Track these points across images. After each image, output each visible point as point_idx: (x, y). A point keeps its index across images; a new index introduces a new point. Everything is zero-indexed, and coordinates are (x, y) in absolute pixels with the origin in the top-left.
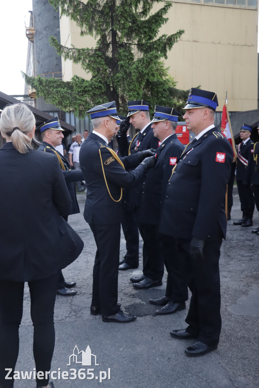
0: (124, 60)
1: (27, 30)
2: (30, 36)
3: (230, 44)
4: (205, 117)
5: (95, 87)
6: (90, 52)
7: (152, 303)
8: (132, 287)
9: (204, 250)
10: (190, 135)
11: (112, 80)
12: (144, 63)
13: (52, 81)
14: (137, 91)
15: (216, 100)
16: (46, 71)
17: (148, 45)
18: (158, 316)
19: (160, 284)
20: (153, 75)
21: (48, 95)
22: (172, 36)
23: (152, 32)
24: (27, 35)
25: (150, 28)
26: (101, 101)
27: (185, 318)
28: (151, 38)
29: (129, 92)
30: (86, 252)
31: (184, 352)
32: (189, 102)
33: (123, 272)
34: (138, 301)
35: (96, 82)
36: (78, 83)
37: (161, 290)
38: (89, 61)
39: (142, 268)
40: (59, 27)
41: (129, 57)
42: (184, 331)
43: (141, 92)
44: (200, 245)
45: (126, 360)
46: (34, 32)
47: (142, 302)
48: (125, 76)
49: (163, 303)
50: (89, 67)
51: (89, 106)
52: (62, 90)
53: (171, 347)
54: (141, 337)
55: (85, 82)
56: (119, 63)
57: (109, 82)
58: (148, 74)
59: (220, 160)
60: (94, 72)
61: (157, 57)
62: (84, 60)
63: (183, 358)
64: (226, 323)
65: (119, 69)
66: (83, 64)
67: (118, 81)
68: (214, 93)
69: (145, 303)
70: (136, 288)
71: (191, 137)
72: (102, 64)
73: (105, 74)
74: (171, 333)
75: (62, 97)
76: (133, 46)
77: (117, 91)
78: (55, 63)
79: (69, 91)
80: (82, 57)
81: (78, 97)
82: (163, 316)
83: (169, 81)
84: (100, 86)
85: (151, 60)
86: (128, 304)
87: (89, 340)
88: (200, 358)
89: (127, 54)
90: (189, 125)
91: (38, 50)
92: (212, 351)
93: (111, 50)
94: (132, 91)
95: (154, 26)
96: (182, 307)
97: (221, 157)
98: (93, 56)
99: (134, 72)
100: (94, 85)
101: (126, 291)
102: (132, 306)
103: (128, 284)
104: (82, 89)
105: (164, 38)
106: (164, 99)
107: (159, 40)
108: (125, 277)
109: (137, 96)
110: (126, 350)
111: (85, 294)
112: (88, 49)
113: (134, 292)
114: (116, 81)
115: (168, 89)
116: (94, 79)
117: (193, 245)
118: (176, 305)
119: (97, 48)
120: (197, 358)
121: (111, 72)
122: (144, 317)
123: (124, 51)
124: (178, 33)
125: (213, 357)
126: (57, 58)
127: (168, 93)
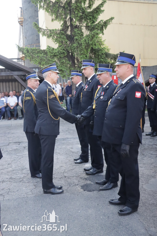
0: (77, 36)
1: (19, 19)
2: (20, 23)
3: (142, 25)
4: (128, 70)
5: (61, 53)
6: (57, 31)
7: (97, 183)
8: (85, 174)
9: (129, 151)
10: (119, 81)
11: (71, 48)
12: (89, 37)
13: (34, 49)
14: (85, 55)
15: (134, 60)
16: (30, 43)
17: (92, 26)
18: (101, 191)
19: (102, 172)
20: (95, 45)
21: (32, 59)
22: (107, 21)
23: (94, 19)
24: (19, 21)
25: (93, 17)
26: (64, 61)
27: (118, 192)
28: (94, 22)
29: (80, 55)
30: (57, 153)
31: (117, 213)
32: (118, 60)
33: (80, 164)
34: (89, 182)
35: (61, 50)
36: (50, 50)
37: (102, 176)
38: (57, 37)
39: (91, 163)
40: (38, 16)
41: (81, 34)
42: (117, 200)
43: (88, 55)
44: (127, 148)
45: (82, 218)
46: (23, 20)
47: (91, 183)
48: (78, 46)
49: (104, 183)
50: (56, 40)
51: (57, 64)
52: (41, 55)
53: (109, 210)
54: (91, 204)
55: (54, 50)
56: (75, 38)
57: (69, 49)
58: (92, 44)
59: (138, 97)
60: (60, 43)
61: (97, 34)
62: (54, 36)
63: (117, 217)
64: (142, 195)
65: (75, 41)
66: (53, 39)
67: (74, 49)
68: (133, 55)
69: (93, 183)
70: (87, 174)
71: (119, 82)
72: (65, 39)
73: (66, 45)
74: (109, 202)
75: (41, 60)
76: (83, 27)
77: (74, 55)
78: (36, 38)
79: (45, 56)
80: (52, 35)
81: (50, 59)
82: (104, 191)
83: (105, 48)
84: (64, 52)
85: (94, 36)
86: (83, 184)
87: (60, 206)
88: (127, 216)
89: (80, 32)
90: (118, 74)
91: (26, 31)
92: (134, 212)
93: (70, 30)
94: (83, 55)
95: (95, 15)
96: (116, 186)
97: (138, 95)
98: (59, 34)
99: (84, 43)
100: (60, 52)
101: (82, 176)
102: (85, 185)
103: (83, 172)
104: (53, 54)
105: (101, 22)
106: (102, 60)
107: (99, 23)
108: (81, 168)
109: (85, 57)
110: (82, 212)
111: (56, 178)
112: (56, 30)
113: (86, 177)
114: (73, 49)
115: (105, 53)
116: (60, 48)
117: (123, 148)
118: (112, 184)
119: (61, 29)
120: (126, 216)
121: (70, 43)
122: (93, 192)
123: (78, 30)
124: (110, 19)
125: (135, 216)
126: (37, 36)
127: (104, 56)
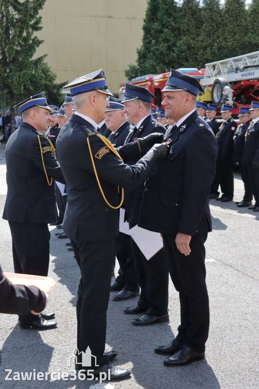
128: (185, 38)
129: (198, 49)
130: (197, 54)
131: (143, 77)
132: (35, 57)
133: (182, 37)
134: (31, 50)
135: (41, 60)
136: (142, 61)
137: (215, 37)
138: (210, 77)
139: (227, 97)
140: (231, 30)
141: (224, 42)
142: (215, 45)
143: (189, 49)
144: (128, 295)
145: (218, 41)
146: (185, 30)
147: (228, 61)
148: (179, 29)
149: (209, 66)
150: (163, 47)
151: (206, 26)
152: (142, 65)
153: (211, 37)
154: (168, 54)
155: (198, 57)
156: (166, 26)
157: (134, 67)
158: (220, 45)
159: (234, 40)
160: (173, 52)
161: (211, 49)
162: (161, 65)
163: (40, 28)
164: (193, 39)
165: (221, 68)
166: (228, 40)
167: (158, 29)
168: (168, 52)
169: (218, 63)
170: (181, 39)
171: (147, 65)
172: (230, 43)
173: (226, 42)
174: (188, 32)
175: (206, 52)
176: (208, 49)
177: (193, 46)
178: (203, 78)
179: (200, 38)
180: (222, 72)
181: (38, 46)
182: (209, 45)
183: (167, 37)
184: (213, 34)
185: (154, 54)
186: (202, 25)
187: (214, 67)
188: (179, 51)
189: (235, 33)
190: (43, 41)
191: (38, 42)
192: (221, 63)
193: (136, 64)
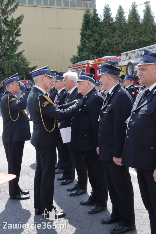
128: (106, 39)
129: (114, 45)
130: (113, 48)
131: (83, 62)
132: (17, 52)
133: (104, 38)
134: (15, 48)
135: (21, 54)
136: (80, 52)
137: (123, 38)
138: (124, 61)
139: (137, 72)
140: (132, 34)
141: (129, 41)
142: (123, 42)
143: (108, 45)
144: (99, 210)
145: (125, 40)
146: (105, 34)
147: (136, 51)
148: (102, 34)
149: (124, 54)
150: (93, 44)
151: (118, 32)
152: (81, 55)
153: (120, 38)
154: (96, 48)
155: (114, 49)
156: (94, 32)
157: (76, 56)
158: (126, 42)
159: (135, 40)
160: (100, 47)
161: (121, 45)
162: (93, 54)
163: (20, 35)
164: (110, 39)
165: (131, 55)
166: (131, 39)
167: (90, 34)
168: (97, 47)
169: (129, 52)
170: (103, 40)
171: (84, 55)
172: (133, 41)
173: (130, 40)
174: (107, 35)
175: (119, 47)
176: (120, 45)
177: (110, 43)
178: (120, 61)
179: (115, 39)
180: (132, 57)
181: (19, 45)
182: (120, 43)
183: (96, 38)
184: (122, 36)
185: (88, 48)
186: (115, 32)
187: (127, 54)
188: (103, 46)
189: (135, 36)
190: (22, 42)
191: (19, 43)
192: (131, 52)
193: (77, 55)
